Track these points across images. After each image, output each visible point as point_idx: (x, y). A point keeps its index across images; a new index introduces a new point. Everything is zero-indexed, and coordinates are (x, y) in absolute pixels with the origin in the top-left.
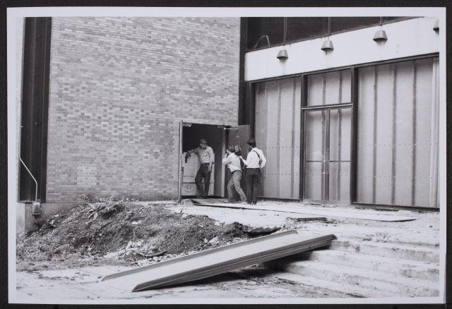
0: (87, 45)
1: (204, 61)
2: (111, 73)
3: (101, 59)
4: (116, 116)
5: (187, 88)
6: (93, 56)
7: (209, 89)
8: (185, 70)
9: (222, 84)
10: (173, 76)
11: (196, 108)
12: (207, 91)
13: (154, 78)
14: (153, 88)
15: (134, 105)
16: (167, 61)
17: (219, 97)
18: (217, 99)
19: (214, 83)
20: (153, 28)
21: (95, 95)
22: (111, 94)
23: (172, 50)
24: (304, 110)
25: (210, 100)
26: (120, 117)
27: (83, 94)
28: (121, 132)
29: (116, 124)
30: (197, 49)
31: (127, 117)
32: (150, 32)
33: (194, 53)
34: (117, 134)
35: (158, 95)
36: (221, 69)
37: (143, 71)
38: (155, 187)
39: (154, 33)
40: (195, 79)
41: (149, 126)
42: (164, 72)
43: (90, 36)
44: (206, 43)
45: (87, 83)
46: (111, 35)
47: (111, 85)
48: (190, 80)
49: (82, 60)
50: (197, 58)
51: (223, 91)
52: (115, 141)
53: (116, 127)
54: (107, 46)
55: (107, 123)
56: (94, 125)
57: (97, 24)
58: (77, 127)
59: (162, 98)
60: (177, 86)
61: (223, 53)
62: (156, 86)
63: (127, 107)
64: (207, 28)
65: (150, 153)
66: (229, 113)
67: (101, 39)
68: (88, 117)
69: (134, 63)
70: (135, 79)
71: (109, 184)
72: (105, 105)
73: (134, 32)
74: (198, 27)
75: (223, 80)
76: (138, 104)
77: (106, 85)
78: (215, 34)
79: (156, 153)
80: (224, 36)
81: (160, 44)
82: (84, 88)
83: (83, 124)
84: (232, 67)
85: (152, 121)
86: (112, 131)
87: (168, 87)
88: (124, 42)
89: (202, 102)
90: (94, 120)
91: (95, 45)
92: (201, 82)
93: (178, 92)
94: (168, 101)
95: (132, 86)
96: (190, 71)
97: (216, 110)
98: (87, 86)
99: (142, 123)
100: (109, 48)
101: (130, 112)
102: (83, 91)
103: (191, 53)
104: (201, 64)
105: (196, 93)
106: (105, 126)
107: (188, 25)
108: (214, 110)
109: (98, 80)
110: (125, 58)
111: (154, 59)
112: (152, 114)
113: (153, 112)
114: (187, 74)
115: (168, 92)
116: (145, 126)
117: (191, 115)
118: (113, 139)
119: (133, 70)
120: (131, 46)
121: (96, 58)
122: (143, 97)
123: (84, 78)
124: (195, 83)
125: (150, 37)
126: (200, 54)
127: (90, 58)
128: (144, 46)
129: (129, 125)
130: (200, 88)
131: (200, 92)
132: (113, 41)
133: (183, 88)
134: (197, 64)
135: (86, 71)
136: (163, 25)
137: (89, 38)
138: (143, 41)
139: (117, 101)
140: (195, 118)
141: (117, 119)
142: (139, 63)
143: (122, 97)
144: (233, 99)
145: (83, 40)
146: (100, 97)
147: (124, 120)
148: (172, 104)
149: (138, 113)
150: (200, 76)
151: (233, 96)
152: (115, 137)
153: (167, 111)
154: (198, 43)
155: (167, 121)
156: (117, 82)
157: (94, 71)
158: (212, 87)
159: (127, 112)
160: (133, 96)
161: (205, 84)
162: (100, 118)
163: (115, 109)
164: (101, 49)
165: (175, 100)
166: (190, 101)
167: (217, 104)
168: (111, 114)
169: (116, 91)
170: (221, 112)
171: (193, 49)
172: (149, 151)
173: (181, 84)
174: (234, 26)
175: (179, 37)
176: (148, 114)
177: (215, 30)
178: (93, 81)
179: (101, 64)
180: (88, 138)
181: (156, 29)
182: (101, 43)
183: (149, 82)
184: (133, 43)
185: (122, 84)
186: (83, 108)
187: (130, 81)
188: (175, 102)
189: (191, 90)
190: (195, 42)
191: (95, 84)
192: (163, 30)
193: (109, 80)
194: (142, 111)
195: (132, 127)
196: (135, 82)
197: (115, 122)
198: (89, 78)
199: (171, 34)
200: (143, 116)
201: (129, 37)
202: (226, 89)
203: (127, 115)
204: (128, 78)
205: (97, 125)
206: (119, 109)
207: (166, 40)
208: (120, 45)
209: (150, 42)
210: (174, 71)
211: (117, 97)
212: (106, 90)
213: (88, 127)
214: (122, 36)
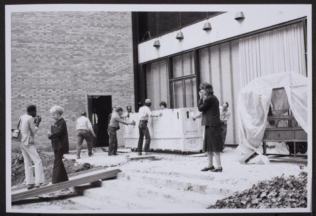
0: (20, 50)
1: (105, 53)
2: (37, 67)
3: (30, 58)
4: (42, 95)
5: (94, 72)
6: (25, 57)
7: (111, 71)
8: (91, 60)
9: (121, 67)
10: (83, 65)
11: (101, 85)
12: (109, 73)
13: (69, 67)
14: (69, 74)
15: (55, 87)
16: (77, 55)
17: (119, 76)
18: (117, 78)
19: (114, 67)
20: (66, 34)
21: (27, 82)
22: (38, 80)
23: (81, 47)
24: (171, 81)
25: (111, 79)
26: (46, 95)
27: (19, 82)
28: (47, 105)
29: (43, 100)
30: (100, 45)
31: (51, 95)
32: (64, 37)
33: (98, 48)
34: (44, 107)
35: (72, 79)
36: (119, 57)
37: (61, 63)
38: (74, 141)
39: (67, 37)
40: (99, 65)
41: (67, 100)
42: (76, 63)
43: (21, 43)
44: (107, 41)
45: (21, 75)
46: (36, 41)
47: (38, 75)
48: (96, 66)
49: (17, 60)
50: (100, 51)
51: (122, 72)
52: (43, 112)
53: (43, 102)
54: (33, 49)
55: (37, 100)
56: (27, 102)
57: (26, 35)
58: (16, 104)
59: (75, 80)
60: (86, 71)
61: (120, 46)
62: (70, 72)
63: (50, 88)
64: (106, 30)
65: (69, 118)
66: (127, 87)
67: (29, 45)
68: (23, 97)
69: (53, 58)
70: (55, 69)
71: (40, 140)
72: (34, 88)
73: (53, 38)
74: (99, 30)
75: (121, 64)
76: (58, 85)
77: (34, 75)
78: (113, 33)
79: (73, 117)
80: (120, 34)
81: (71, 44)
82: (19, 78)
83: (20, 102)
84: (127, 55)
85: (69, 96)
86: (40, 105)
87: (80, 72)
88: (46, 45)
89: (106, 81)
90: (27, 99)
91: (26, 49)
92: (104, 67)
93: (87, 75)
94: (80, 82)
95: (53, 74)
96: (95, 60)
97: (117, 85)
98: (20, 77)
99: (62, 98)
100: (35, 50)
101: (53, 92)
102: (19, 80)
103: (95, 48)
104: (103, 55)
105: (101, 75)
106: (35, 102)
107: (92, 29)
108: (116, 85)
109: (29, 72)
110: (47, 56)
111: (68, 55)
112: (69, 92)
113: (69, 90)
114: (94, 63)
115: (80, 76)
116: (64, 100)
117: (98, 90)
118: (42, 110)
119: (53, 63)
120: (50, 48)
121: (26, 57)
122: (62, 80)
123: (19, 72)
124: (99, 68)
125: (64, 40)
126: (102, 48)
127: (22, 58)
128: (60, 46)
129: (52, 100)
130: (104, 71)
131: (105, 74)
132: (38, 45)
133: (90, 72)
134: (100, 55)
135: (20, 67)
136: (73, 31)
137: (20, 45)
138: (59, 43)
139: (43, 85)
140: (101, 92)
141: (44, 97)
142: (57, 58)
143: (46, 82)
144: (129, 76)
145: (16, 47)
146: (31, 84)
147: (48, 97)
148: (83, 84)
149: (58, 92)
150: (103, 63)
151: (130, 75)
152: (43, 109)
153: (80, 88)
154: (101, 41)
155: (80, 95)
156: (42, 72)
157: (25, 67)
158: (113, 69)
159: (50, 92)
160: (54, 80)
161: (108, 68)
162: (31, 97)
163: (42, 90)
164: (29, 52)
165: (85, 80)
166: (97, 81)
167: (117, 81)
168: (39, 94)
169: (42, 78)
170: (121, 86)
171: (96, 45)
172: (68, 116)
173: (89, 70)
174: (127, 27)
175: (85, 38)
176: (65, 92)
177: (113, 30)
178: (25, 73)
179: (30, 61)
180: (24, 111)
181: (68, 34)
182: (29, 48)
183: (65, 70)
184: (52, 46)
185: (46, 74)
186: (19, 91)
187: (51, 70)
188: (85, 82)
189: (97, 73)
190: (98, 40)
191: (26, 75)
192: (73, 34)
193: (36, 72)
194: (62, 90)
195: (54, 102)
196: (55, 71)
197: (42, 99)
198: (22, 72)
199: (80, 36)
200: (62, 93)
201: (49, 41)
202: (123, 70)
203: (50, 93)
204: (50, 69)
205: (30, 102)
206: (44, 90)
207: (76, 41)
208: (43, 47)
209: (64, 43)
210: (83, 61)
211: (43, 82)
212: (34, 78)
213: (24, 104)
214: (44, 41)
